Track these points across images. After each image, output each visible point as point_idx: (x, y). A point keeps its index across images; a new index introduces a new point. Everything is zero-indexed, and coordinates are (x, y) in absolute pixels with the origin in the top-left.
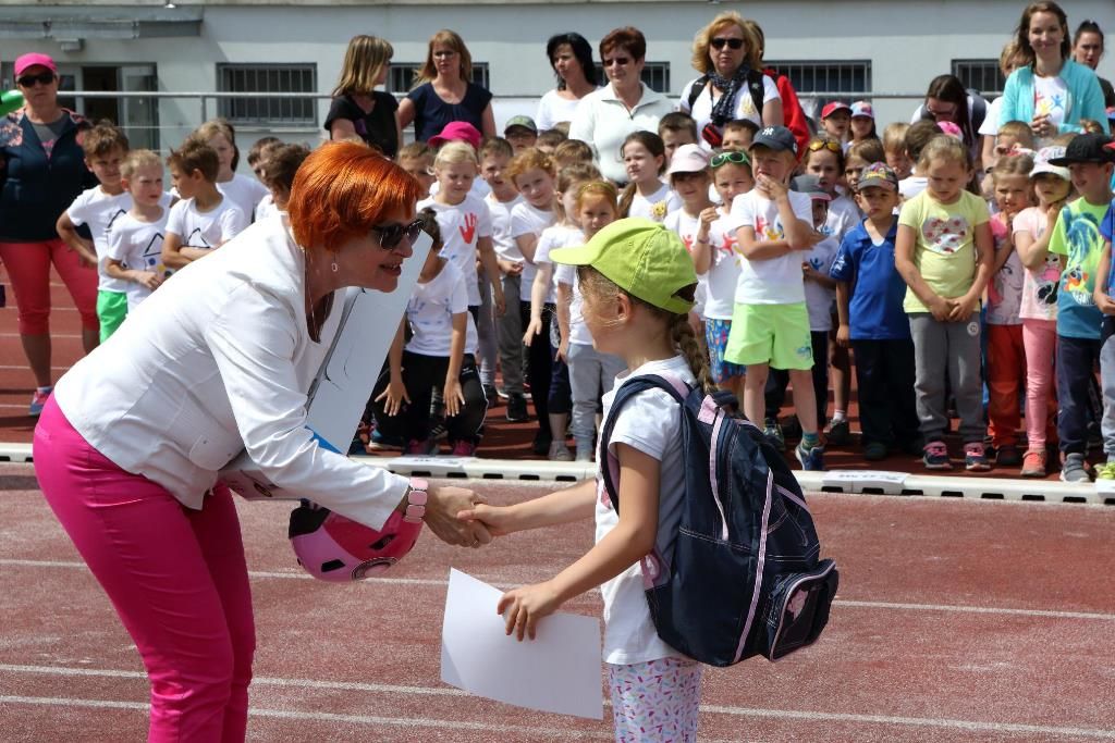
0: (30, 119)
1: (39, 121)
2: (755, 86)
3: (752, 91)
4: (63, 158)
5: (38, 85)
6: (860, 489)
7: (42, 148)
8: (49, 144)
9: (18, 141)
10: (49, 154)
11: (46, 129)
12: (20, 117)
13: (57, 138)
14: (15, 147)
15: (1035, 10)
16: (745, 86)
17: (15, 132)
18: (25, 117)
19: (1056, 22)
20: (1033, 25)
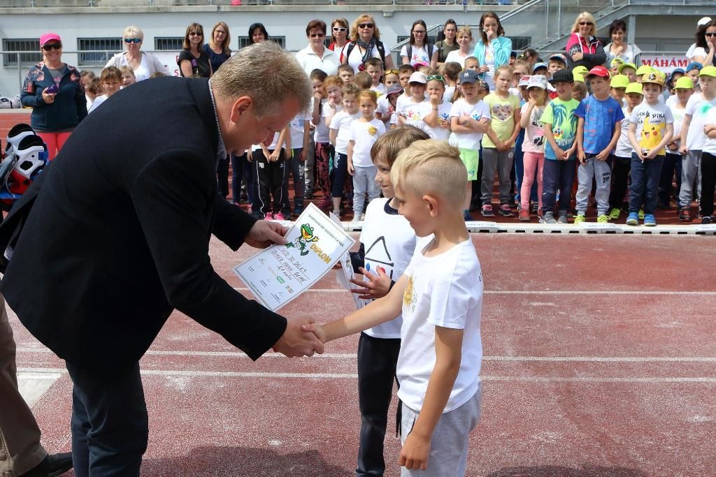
0: (48, 67)
1: (52, 68)
2: (380, 48)
3: (379, 50)
4: (66, 86)
5: (53, 50)
6: (479, 230)
7: (54, 83)
8: (58, 80)
9: (42, 78)
10: (58, 85)
11: (57, 72)
12: (42, 66)
13: (62, 76)
14: (40, 81)
15: (487, 16)
16: (375, 47)
17: (40, 74)
18: (45, 66)
19: (495, 22)
20: (486, 23)
